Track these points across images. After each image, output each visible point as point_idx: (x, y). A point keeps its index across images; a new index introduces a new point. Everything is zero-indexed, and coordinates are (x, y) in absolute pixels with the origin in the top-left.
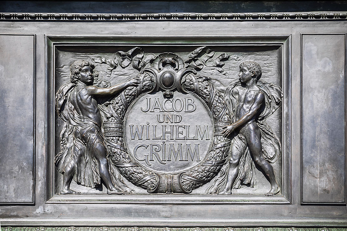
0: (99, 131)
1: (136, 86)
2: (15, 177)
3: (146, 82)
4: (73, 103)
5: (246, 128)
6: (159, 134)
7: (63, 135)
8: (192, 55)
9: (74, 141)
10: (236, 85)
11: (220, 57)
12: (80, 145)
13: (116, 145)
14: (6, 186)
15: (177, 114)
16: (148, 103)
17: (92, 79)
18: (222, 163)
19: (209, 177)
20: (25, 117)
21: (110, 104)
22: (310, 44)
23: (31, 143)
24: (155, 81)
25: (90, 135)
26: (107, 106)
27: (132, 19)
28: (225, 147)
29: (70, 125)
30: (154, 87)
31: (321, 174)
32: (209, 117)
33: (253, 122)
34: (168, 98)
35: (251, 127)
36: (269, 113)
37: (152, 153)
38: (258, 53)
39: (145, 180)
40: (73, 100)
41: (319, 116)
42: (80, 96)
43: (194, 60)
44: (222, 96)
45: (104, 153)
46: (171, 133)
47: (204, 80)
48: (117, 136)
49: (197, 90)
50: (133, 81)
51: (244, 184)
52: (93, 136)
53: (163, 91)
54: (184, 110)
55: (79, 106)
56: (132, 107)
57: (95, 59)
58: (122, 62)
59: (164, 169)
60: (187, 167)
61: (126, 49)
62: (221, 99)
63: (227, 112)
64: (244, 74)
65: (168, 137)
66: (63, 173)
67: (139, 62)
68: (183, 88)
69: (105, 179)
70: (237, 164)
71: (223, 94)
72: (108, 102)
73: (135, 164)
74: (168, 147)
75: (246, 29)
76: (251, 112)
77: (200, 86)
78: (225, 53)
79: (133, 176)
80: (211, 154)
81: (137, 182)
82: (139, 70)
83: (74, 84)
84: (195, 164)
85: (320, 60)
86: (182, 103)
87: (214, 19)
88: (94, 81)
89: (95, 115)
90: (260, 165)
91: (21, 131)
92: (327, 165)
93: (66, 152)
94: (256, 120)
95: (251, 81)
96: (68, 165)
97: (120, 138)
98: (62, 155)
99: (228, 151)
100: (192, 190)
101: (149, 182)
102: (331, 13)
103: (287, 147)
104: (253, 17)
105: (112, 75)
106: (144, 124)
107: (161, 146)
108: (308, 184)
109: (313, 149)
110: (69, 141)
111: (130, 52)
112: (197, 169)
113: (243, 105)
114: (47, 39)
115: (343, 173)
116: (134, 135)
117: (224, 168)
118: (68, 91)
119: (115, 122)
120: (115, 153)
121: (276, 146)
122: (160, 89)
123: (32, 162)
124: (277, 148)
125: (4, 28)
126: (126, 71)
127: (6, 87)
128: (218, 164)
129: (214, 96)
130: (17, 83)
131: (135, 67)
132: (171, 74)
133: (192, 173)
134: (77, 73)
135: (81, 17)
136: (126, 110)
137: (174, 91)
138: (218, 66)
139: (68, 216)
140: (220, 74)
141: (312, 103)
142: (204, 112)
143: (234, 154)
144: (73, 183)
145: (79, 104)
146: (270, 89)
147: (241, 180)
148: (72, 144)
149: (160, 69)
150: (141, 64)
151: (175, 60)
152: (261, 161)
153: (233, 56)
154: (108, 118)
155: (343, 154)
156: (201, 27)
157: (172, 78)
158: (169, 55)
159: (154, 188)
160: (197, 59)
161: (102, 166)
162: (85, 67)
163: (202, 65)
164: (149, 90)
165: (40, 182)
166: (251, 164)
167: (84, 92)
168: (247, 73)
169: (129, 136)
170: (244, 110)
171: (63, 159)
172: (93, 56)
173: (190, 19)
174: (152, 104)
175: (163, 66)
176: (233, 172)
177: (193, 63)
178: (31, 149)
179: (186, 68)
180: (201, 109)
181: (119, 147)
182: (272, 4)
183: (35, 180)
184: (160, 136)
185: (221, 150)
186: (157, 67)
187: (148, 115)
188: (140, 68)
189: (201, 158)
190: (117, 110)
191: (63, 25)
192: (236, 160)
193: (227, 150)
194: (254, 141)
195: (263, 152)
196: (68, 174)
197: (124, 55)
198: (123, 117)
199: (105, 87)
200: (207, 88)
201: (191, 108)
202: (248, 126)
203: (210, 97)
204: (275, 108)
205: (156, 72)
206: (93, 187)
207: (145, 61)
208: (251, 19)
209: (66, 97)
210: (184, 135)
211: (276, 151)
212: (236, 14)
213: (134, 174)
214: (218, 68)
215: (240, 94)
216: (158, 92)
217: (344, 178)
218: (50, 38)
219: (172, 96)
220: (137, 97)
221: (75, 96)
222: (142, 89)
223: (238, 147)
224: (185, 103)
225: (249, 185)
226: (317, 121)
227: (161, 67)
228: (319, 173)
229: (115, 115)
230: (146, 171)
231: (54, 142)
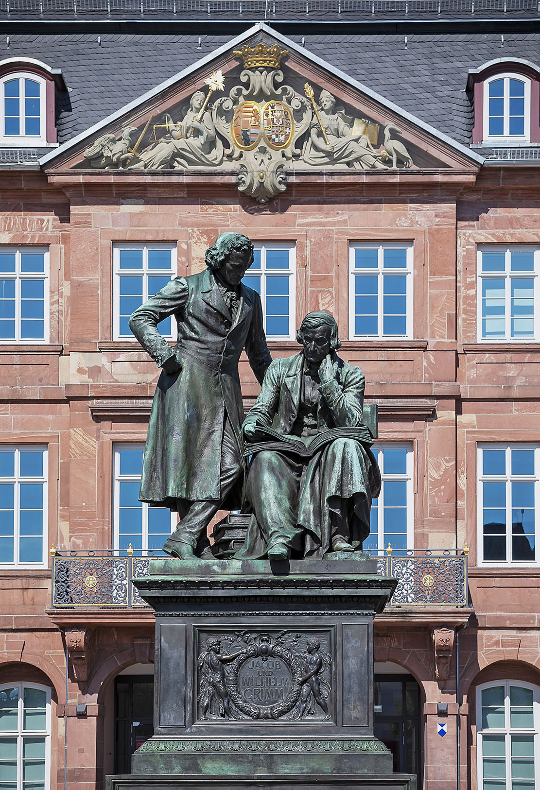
0: (224, 682)
1: (246, 654)
2: (174, 710)
3: (252, 651)
5: (311, 679)
6: (259, 683)
7: (202, 684)
8: (279, 635)
9: (208, 687)
10: (305, 653)
11: (296, 636)
12: (212, 690)
13: (233, 690)
14: (169, 716)
15: (270, 670)
16: (253, 664)
17: (219, 650)
19: (289, 709)
20: (180, 674)
22: (347, 630)
23: (184, 689)
24: (257, 651)
29: (206, 678)
31: (354, 708)
32: (289, 673)
33: (315, 675)
34: (264, 660)
35: (314, 679)
36: (324, 670)
37: (255, 693)
38: (317, 634)
39: (251, 711)
40: (208, 662)
41: (353, 673)
42: (212, 660)
43: (280, 637)
45: (227, 695)
46: (267, 682)
47: (286, 650)
48: (234, 684)
49: (282, 656)
50: (243, 650)
52: (220, 685)
53: (262, 656)
54: (274, 668)
56: (243, 666)
57: (223, 637)
58: (237, 639)
59: (262, 704)
60: (276, 703)
61: (240, 632)
62: (296, 662)
64: (310, 647)
65: (265, 684)
66: (202, 707)
67: (247, 639)
68: (272, 654)
69: (227, 710)
70: (306, 702)
73: (245, 701)
74: (264, 690)
75: (310, 621)
76: (314, 670)
77: (284, 653)
78: (299, 634)
79: (244, 709)
80: (290, 695)
81: (246, 712)
82: (247, 644)
83: (208, 652)
84: (281, 701)
85: (353, 640)
86: (273, 663)
87: (292, 615)
88: (221, 651)
89: (221, 672)
90: (320, 702)
91: (178, 683)
92: (357, 702)
93: (204, 694)
95: (314, 651)
96: (205, 702)
97: (236, 686)
98: (201, 696)
100: (279, 717)
101: (253, 712)
102: (359, 612)
103: (335, 691)
105: (231, 647)
106: (250, 677)
107: (261, 690)
108: (347, 713)
109: (350, 693)
110: (206, 687)
111: (242, 633)
112: (281, 704)
113: (309, 665)
114: (194, 627)
115: (367, 707)
116: (244, 683)
118: (205, 657)
119: (233, 676)
120: (233, 695)
121: (328, 690)
122: (260, 655)
123: (184, 701)
125: (168, 621)
126: (239, 644)
127: (170, 657)
128: (294, 702)
129: (292, 659)
130: (176, 654)
131: (245, 642)
132: (266, 647)
133: (278, 707)
134: (211, 647)
135: (213, 614)
136: (240, 668)
137: (268, 656)
138: (294, 641)
139: (205, 734)
140: (296, 646)
141: (349, 665)
142: (286, 669)
143: (304, 695)
145: (212, 665)
147: (308, 711)
148: (207, 689)
149: (260, 644)
150: (249, 640)
151: (269, 638)
152: (320, 699)
153: (303, 636)
155: (366, 696)
156: (284, 620)
157: (267, 649)
158: (266, 635)
159: (256, 716)
160: (282, 637)
161: (225, 703)
162: (216, 643)
163: (285, 641)
164: (254, 656)
165: (189, 713)
167: (215, 658)
169: (241, 684)
170: (310, 668)
171: (202, 698)
173: (278, 615)
174: (255, 664)
175: (262, 641)
176: (303, 706)
177: (280, 639)
178: (183, 693)
179: (276, 642)
180: (284, 668)
181: (235, 691)
182: (325, 607)
183: (185, 712)
185: (296, 693)
186: (258, 642)
187: (253, 671)
189: (284, 698)
190: (234, 668)
191: (203, 619)
192: (305, 699)
194: (316, 687)
196: (205, 708)
197: (238, 635)
198: (238, 672)
199: (226, 655)
200: (287, 655)
201: (278, 667)
203: (290, 660)
204: (328, 667)
205: (258, 645)
206: (220, 716)
207: (251, 638)
208: (313, 615)
209: (204, 660)
210: (274, 683)
211: (328, 693)
212: (305, 612)
213: (244, 707)
214: (294, 643)
215: (308, 658)
216: (259, 657)
217: (367, 710)
218: (196, 627)
219: (267, 660)
220: (247, 660)
221: (210, 660)
222: (249, 655)
223: (306, 691)
225: (312, 714)
226: (352, 676)
227: (260, 642)
228: (352, 708)
229: (233, 671)
230: (252, 705)
231: (197, 688)
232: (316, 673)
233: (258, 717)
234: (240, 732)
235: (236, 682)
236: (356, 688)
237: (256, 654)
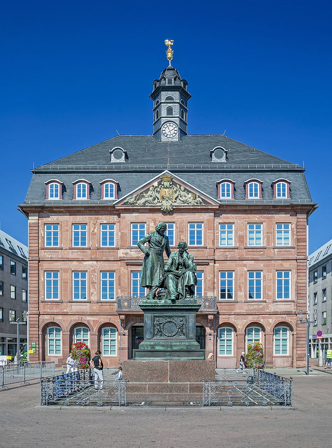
6: (169, 329)
9: (157, 330)
10: (179, 322)
15: (171, 326)
17: (159, 321)
22: (189, 316)
27: (165, 313)
29: (156, 327)
31: (191, 334)
35: (181, 328)
36: (184, 326)
37: (167, 331)
43: (173, 318)
45: (161, 331)
52: (159, 329)
58: (163, 319)
59: (169, 334)
60: (173, 333)
66: (155, 334)
67: (166, 319)
69: (161, 335)
70: (180, 333)
75: (181, 314)
77: (174, 322)
78: (178, 317)
83: (157, 322)
85: (191, 319)
87: (176, 313)
89: (160, 326)
90: (183, 333)
95: (181, 321)
98: (155, 332)
100: (173, 336)
102: (192, 312)
106: (166, 327)
108: (189, 336)
113: (180, 325)
115: (194, 334)
121: (185, 330)
125: (147, 314)
130: (149, 322)
132: (170, 320)
134: (157, 320)
135: (158, 313)
136: (164, 325)
139: (156, 340)
140: (177, 320)
141: (190, 325)
145: (157, 324)
147: (180, 335)
161: (160, 333)
173: (173, 313)
178: (151, 331)
183: (151, 335)
191: (155, 314)
194: (182, 330)
199: (161, 322)
209: (155, 324)
210: (172, 329)
212: (179, 312)
218: (153, 316)
219: (170, 323)
222: (166, 322)
223: (180, 331)
231: (154, 330)
232: (182, 326)
233: (168, 337)
234: (164, 340)
235: (163, 329)
236: (191, 330)
237: (168, 322)
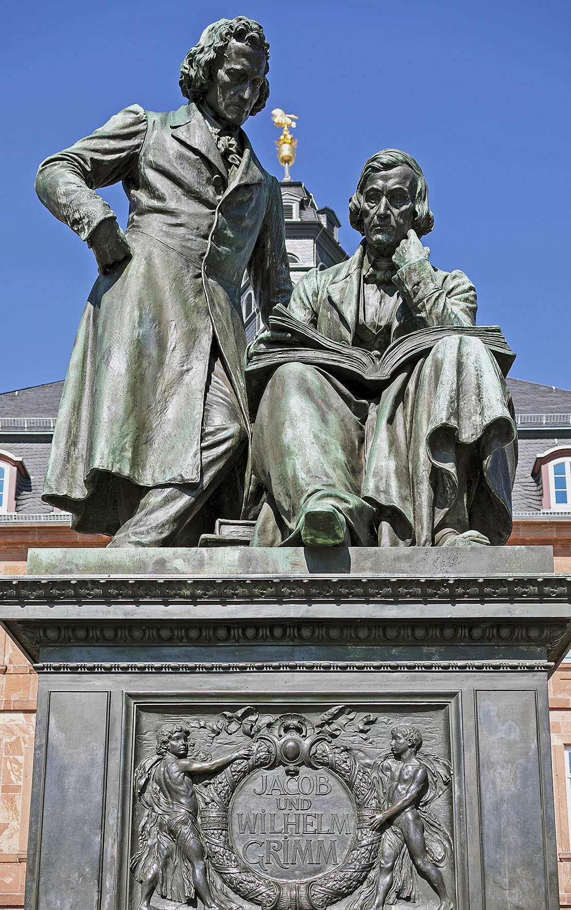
0: (194, 822)
1: (248, 759)
2: (72, 888)
3: (261, 754)
4: (159, 783)
5: (402, 817)
6: (279, 827)
7: (144, 827)
8: (325, 716)
9: (159, 836)
10: (386, 758)
11: (364, 719)
12: (166, 841)
13: (218, 841)
14: (59, 902)
15: (305, 798)
16: (264, 782)
17: (186, 750)
18: (370, 867)
19: (350, 888)
20: (90, 803)
21: (210, 783)
22: (487, 702)
23: (98, 839)
24: (274, 753)
25: (181, 827)
26: (206, 786)
27: (243, 670)
28: (373, 844)
29: (153, 813)
30: (273, 760)
31: (512, 884)
32: (349, 802)
33: (413, 809)
34: (291, 775)
35: (410, 816)
36: (434, 797)
37: (269, 853)
38: (416, 714)
39: (258, 892)
40: (159, 779)
41: (504, 801)
42: (168, 773)
43: (328, 723)
44: (368, 773)
45: (202, 854)
46: (297, 825)
47: (343, 751)
48: (219, 829)
49: (332, 764)
50: (242, 752)
51: (402, 898)
52: (185, 830)
53: (285, 765)
54: (314, 792)
55: (167, 787)
56: (241, 788)
57: (191, 722)
58: (228, 726)
59: (286, 877)
60: (320, 873)
61: (234, 709)
62: (366, 777)
63: (375, 794)
64: (398, 743)
65: (291, 829)
66: (141, 882)
67: (252, 726)
68: (312, 762)
69: (202, 890)
70: (391, 869)
71: (369, 770)
72: (207, 781)
73: (244, 869)
74: (291, 844)
75: (399, 683)
76: (408, 795)
77: (337, 759)
78: (371, 714)
79: (241, 886)
80: (353, 855)
81: (248, 894)
82: (252, 737)
83: (161, 757)
84: (330, 868)
85: (503, 725)
86: (312, 781)
87: (355, 669)
88: (189, 752)
89: (189, 800)
90: (424, 870)
91: (84, 824)
92: (518, 870)
93: (147, 852)
94: (416, 806)
95: (408, 752)
96: (148, 871)
97: (224, 832)
98: (140, 857)
99: (377, 850)
100: (327, 906)
101: (264, 894)
102: (515, 662)
103: (461, 845)
104: (408, 667)
105: (214, 744)
106: (257, 812)
107: (282, 842)
108: (493, 898)
109: (499, 848)
110: (152, 836)
111: (239, 713)
112: (333, 876)
113: (397, 786)
114: (125, 696)
115: (543, 882)
116: (243, 828)
117: (372, 874)
118: (151, 767)
119: (216, 810)
120: (216, 853)
121: (445, 843)
122: (281, 763)
123: (98, 867)
124: (447, 846)
125: (68, 683)
126: (233, 738)
127: (66, 762)
128: (364, 869)
129: (356, 772)
130: (82, 756)
131: (246, 733)
132: (296, 743)
133: (326, 882)
134: (165, 742)
135: (173, 668)
136: (233, 792)
137: (300, 765)
138: (362, 731)
140: (365, 742)
141: (494, 783)
142: (343, 794)
143: (386, 854)
144: (156, 895)
145: (167, 785)
146: (435, 762)
147: (396, 892)
148: (156, 840)
149: (280, 736)
150: (255, 728)
151: (302, 724)
152: (425, 864)
153: (383, 718)
154: (207, 804)
155: (541, 855)
156: (337, 680)
157: (297, 747)
158: (294, 717)
159: (271, 904)
160: (333, 722)
161: (197, 872)
162: (177, 734)
163: (340, 730)
164: (266, 764)
165: (108, 896)
166: (411, 869)
167: (174, 767)
168: (401, 741)
169: (236, 828)
170: (400, 792)
171: (142, 862)
172: (188, 718)
173: (322, 669)
174: (269, 784)
175: (286, 731)
176: (385, 880)
177: (326, 727)
178: (97, 848)
179: (318, 734)
180: (339, 791)
181: (222, 845)
182: (433, 649)
183: (100, 892)
184: (280, 828)
185: (367, 849)
186: (276, 733)
187: (264, 799)
188: (254, 735)
189: (338, 860)
190: (221, 792)
191: (148, 678)
192: (389, 863)
193: (375, 849)
194: (415, 836)
195: (427, 852)
196: (149, 884)
197: (230, 718)
198: (229, 801)
199: (203, 761)
200: (346, 762)
201: (324, 789)
202: (405, 814)
203: (351, 774)
204: (442, 789)
205: (276, 740)
206: (183, 902)
207: (260, 724)
208: (406, 669)
209: (149, 774)
210: (315, 827)
211: (445, 850)
212: (385, 662)
213: (242, 883)
214: (361, 735)
215: (393, 769)
216: (277, 766)
217: (544, 889)
218: (130, 696)
219: (297, 773)
220: (249, 774)
221: (162, 773)
222: (256, 763)
223: (391, 845)
224: (315, 783)
226: (503, 809)
227: (282, 733)
228: (507, 883)
229: (217, 799)
230: (260, 878)
231: (130, 838)
232: (416, 802)
235: (225, 826)
236: (512, 837)
